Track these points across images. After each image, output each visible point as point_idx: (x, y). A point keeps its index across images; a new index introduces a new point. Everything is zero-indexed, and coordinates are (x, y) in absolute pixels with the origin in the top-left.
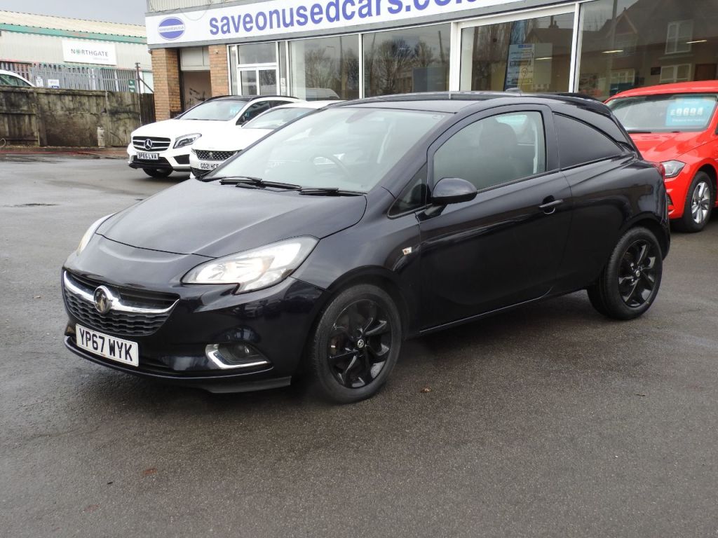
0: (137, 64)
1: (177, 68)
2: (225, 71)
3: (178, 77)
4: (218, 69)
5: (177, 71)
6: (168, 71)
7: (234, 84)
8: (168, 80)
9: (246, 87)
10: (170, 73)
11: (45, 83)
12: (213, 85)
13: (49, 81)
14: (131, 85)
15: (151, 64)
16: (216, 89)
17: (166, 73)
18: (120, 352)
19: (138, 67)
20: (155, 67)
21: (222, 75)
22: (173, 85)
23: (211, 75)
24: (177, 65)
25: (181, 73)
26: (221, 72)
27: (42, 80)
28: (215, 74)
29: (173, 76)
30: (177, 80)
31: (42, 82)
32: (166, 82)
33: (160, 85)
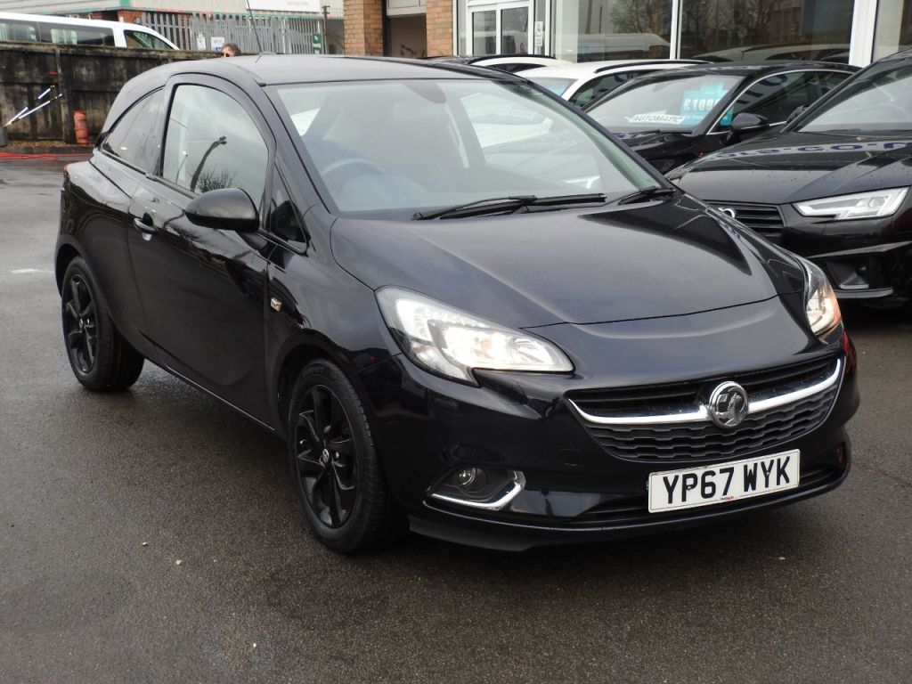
0: (325, 8)
1: (380, 12)
2: (449, 14)
3: (381, 26)
4: (439, 10)
5: (381, 17)
6: (366, 17)
7: (461, 35)
8: (365, 33)
9: (480, 39)
10: (367, 21)
11: (208, 43)
12: (429, 38)
13: (213, 39)
14: (316, 42)
15: (342, 7)
16: (434, 44)
17: (363, 21)
18: (767, 478)
19: (326, 13)
20: (348, 12)
21: (444, 20)
22: (373, 41)
23: (428, 22)
24: (380, 7)
25: (387, 21)
26: (443, 15)
27: (204, 39)
28: (434, 19)
29: (373, 26)
30: (380, 31)
31: (204, 43)
32: (363, 36)
33: (354, 41)
